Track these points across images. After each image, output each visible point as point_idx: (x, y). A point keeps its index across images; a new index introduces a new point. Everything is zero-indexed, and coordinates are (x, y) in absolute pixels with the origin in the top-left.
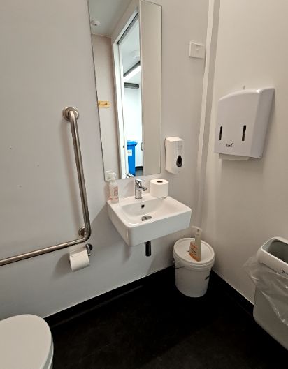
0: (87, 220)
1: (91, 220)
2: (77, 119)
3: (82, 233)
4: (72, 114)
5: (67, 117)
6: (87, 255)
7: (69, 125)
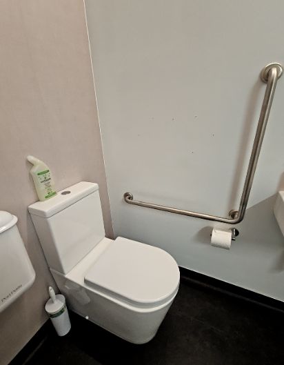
0: (244, 203)
1: (249, 206)
2: (278, 78)
3: (233, 215)
4: (274, 72)
5: (266, 77)
6: (231, 238)
7: (264, 87)
